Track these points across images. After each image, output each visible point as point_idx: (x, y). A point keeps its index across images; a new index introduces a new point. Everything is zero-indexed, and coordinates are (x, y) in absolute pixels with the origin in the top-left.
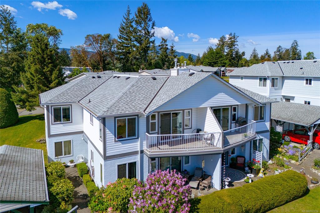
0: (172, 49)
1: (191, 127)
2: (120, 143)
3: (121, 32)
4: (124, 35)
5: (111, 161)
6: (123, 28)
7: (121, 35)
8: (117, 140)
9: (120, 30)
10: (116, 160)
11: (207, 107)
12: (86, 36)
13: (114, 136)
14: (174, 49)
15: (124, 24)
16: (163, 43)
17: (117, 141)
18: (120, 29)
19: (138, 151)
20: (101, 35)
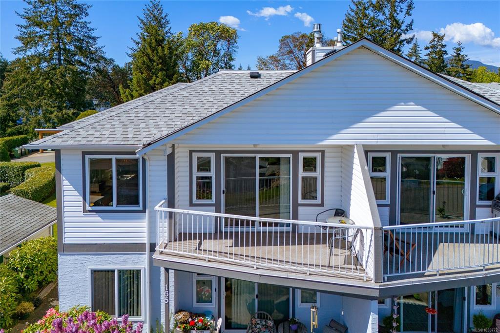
0: (459, 55)
1: (320, 202)
2: (97, 218)
3: (346, 27)
4: (352, 33)
5: (76, 257)
6: (350, 21)
7: (345, 32)
8: (88, 208)
9: (344, 24)
10: (86, 256)
11: (352, 146)
12: (281, 38)
13: (81, 198)
14: (462, 54)
15: (353, 14)
16: (435, 42)
17: (90, 211)
18: (344, 22)
19: (145, 244)
20: (306, 34)
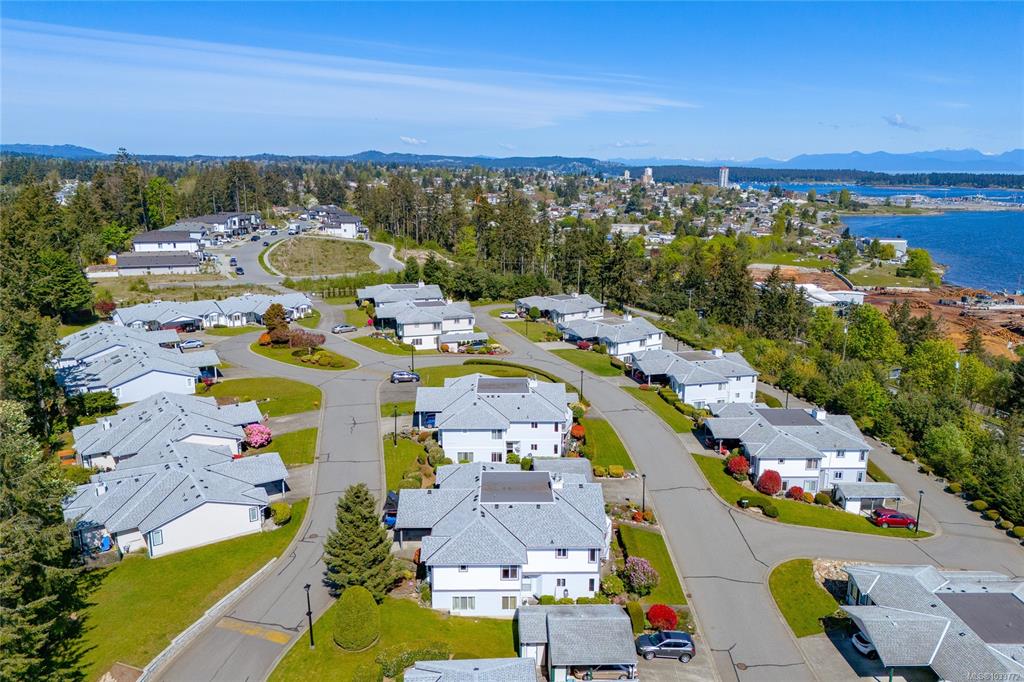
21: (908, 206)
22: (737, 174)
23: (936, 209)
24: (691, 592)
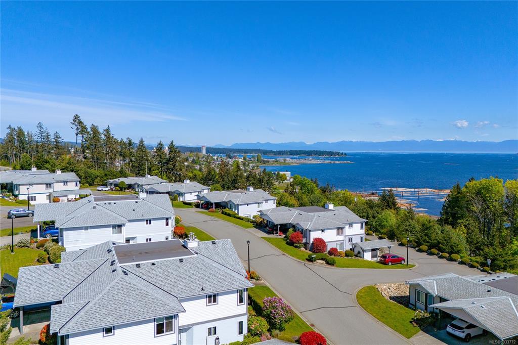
21: (285, 162)
22: (209, 150)
23: (296, 163)
24: (312, 323)
